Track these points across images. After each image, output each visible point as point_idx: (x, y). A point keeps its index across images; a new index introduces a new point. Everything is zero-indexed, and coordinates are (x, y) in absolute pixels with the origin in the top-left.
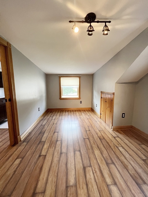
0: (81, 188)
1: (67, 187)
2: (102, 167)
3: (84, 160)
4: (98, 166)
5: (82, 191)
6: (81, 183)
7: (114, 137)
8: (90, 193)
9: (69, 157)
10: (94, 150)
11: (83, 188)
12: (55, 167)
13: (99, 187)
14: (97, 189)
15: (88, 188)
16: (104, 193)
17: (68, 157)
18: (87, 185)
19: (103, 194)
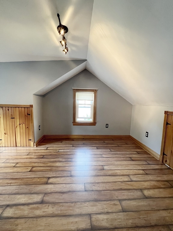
7: (47, 149)
9: (54, 190)
10: (55, 165)
12: (63, 208)
17: (54, 192)
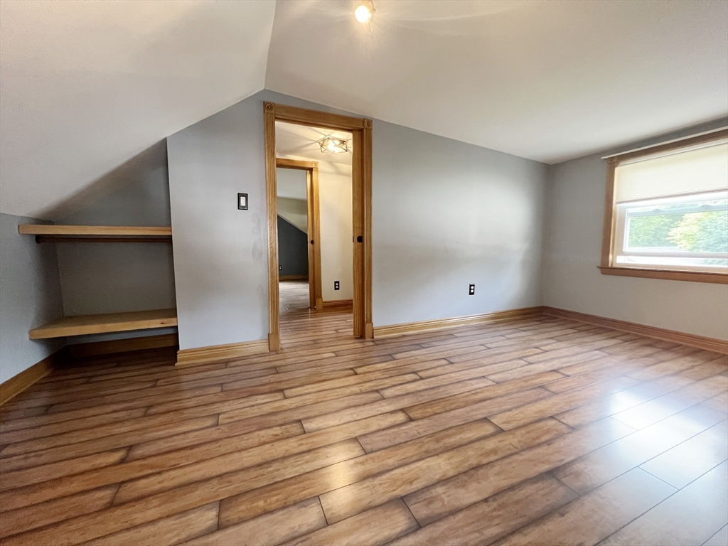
0: (300, 443)
1: (299, 421)
2: (375, 482)
3: (382, 435)
4: (376, 471)
5: (295, 445)
6: (310, 440)
8: (292, 460)
11: (300, 445)
13: (308, 475)
14: (302, 471)
15: (304, 454)
16: (295, 489)
18: (309, 451)
19: (295, 486)
